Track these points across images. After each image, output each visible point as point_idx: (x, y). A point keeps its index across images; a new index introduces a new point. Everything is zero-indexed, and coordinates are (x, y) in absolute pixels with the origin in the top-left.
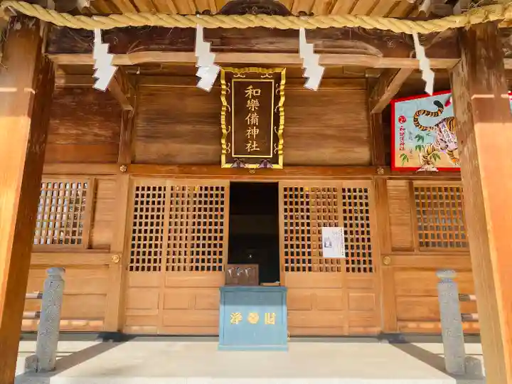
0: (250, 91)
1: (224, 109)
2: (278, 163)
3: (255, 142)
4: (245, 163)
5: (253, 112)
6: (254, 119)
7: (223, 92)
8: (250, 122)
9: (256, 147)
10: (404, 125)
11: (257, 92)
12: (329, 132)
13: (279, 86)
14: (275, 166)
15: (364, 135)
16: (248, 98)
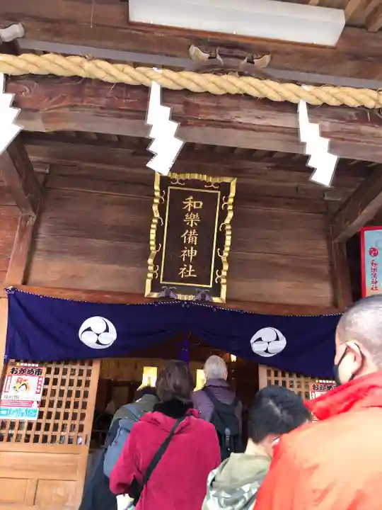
0: (190, 203)
1: (155, 221)
2: (219, 296)
3: (191, 267)
4: (176, 292)
5: (192, 229)
6: (191, 237)
7: (156, 201)
8: (187, 241)
9: (192, 273)
10: (377, 259)
11: (198, 205)
12: (283, 261)
13: (226, 200)
14: (216, 300)
15: (325, 269)
16: (186, 211)
